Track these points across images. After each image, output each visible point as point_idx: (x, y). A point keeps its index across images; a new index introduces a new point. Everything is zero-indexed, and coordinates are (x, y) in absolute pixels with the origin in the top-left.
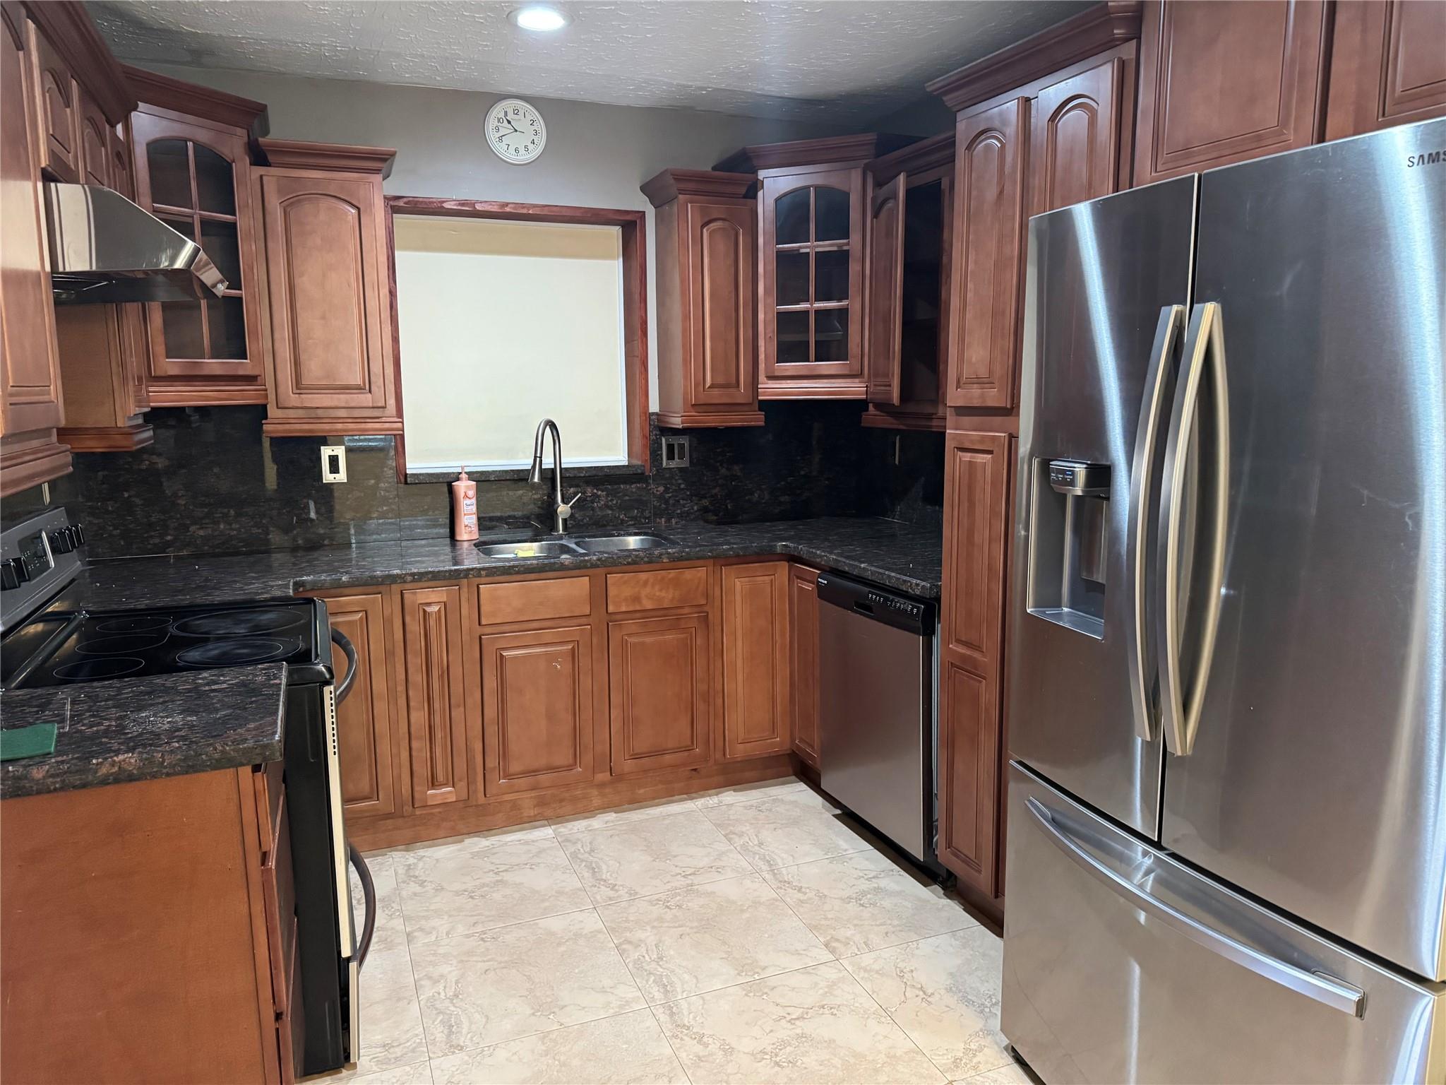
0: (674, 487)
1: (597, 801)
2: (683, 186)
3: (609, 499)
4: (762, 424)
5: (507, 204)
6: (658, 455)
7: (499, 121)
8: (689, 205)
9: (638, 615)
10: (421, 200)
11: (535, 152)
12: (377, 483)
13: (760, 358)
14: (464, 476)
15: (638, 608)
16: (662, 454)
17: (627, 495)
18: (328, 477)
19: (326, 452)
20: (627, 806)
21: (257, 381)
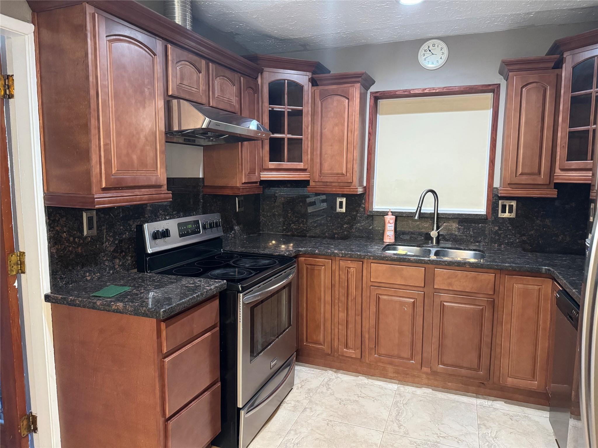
0: (504, 228)
1: (425, 381)
2: (511, 67)
3: (465, 230)
4: (556, 196)
5: (426, 89)
6: (496, 210)
7: (425, 51)
8: (515, 77)
9: (451, 292)
10: (386, 92)
11: (441, 62)
12: (357, 214)
13: (557, 158)
14: (390, 213)
15: (451, 289)
16: (498, 210)
17: (475, 230)
18: (338, 210)
19: (339, 200)
20: (441, 389)
21: (306, 171)
